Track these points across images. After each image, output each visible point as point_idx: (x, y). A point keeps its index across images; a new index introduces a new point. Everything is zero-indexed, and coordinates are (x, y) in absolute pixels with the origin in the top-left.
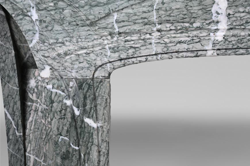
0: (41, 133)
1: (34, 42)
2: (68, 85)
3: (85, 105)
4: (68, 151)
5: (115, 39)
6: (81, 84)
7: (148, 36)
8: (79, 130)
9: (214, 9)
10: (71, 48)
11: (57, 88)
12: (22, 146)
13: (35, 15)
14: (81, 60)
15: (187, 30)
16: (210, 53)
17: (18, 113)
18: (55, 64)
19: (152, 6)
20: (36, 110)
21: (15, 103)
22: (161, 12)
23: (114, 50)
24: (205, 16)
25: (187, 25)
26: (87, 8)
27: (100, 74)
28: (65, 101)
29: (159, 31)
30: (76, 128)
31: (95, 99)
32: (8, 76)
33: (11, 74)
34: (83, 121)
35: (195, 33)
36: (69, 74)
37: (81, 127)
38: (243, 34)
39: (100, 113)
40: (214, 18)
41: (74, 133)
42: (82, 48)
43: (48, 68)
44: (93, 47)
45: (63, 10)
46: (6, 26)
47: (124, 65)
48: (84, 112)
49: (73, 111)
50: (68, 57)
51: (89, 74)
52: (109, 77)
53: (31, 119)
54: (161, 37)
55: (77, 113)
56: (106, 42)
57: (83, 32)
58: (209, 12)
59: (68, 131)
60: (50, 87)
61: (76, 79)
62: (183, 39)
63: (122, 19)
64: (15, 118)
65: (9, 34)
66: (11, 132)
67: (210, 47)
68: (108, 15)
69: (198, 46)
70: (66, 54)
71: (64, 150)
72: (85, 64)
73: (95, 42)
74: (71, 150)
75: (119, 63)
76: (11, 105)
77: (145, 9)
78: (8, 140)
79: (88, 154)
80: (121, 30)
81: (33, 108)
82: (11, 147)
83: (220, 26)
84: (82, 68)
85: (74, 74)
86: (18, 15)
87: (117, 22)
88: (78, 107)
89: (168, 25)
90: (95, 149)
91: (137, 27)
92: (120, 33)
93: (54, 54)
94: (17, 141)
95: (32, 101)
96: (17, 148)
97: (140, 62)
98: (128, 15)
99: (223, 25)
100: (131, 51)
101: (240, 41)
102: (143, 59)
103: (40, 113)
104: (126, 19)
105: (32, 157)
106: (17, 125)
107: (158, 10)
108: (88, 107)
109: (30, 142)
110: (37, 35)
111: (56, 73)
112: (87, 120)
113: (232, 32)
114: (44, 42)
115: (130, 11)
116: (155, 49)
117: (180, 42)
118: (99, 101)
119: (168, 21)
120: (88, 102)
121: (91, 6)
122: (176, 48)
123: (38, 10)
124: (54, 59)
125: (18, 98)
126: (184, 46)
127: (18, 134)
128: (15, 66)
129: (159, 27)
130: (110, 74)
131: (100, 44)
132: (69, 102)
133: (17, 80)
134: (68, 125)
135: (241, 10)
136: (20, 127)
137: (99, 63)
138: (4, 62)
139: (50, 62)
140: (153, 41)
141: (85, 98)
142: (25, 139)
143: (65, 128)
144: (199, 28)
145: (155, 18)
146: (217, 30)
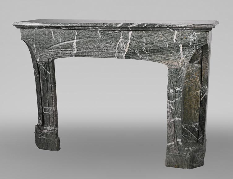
1: (35, 52)
2: (43, 63)
3: (47, 68)
6: (46, 63)
7: (59, 52)
9: (73, 46)
10: (43, 54)
11: (41, 64)
15: (68, 51)
17: (37, 69)
22: (62, 46)
23: (52, 55)
24: (71, 47)
25: (68, 49)
26: (45, 45)
35: (70, 51)
36: (43, 60)
38: (80, 52)
39: (51, 70)
40: (73, 48)
41: (45, 75)
42: (45, 54)
43: (38, 59)
48: (47, 70)
51: (47, 61)
55: (45, 70)
57: (45, 50)
58: (72, 46)
60: (39, 63)
64: (37, 71)
67: (73, 55)
68: (50, 46)
69: (70, 55)
70: (42, 56)
71: (43, 79)
72: (46, 58)
74: (45, 79)
76: (35, 67)
78: (35, 77)
79: (48, 80)
80: (53, 50)
82: (36, 79)
83: (75, 50)
84: (45, 59)
86: (31, 46)
88: (45, 68)
90: (50, 79)
93: (39, 55)
94: (38, 77)
96: (38, 79)
97: (58, 58)
99: (76, 50)
100: (56, 55)
101: (80, 54)
102: (59, 57)
104: (54, 47)
106: (37, 73)
108: (47, 69)
111: (40, 60)
112: (47, 72)
113: (78, 51)
114: (37, 52)
116: (61, 55)
117: (66, 53)
118: (50, 67)
119: (63, 48)
122: (66, 55)
123: (35, 45)
124: (39, 57)
126: (67, 55)
127: (37, 75)
129: (62, 50)
131: (49, 53)
132: (43, 67)
134: (44, 73)
135: (79, 46)
137: (49, 58)
140: (61, 53)
141: (47, 66)
144: (70, 50)
145: (60, 48)
146: (74, 51)
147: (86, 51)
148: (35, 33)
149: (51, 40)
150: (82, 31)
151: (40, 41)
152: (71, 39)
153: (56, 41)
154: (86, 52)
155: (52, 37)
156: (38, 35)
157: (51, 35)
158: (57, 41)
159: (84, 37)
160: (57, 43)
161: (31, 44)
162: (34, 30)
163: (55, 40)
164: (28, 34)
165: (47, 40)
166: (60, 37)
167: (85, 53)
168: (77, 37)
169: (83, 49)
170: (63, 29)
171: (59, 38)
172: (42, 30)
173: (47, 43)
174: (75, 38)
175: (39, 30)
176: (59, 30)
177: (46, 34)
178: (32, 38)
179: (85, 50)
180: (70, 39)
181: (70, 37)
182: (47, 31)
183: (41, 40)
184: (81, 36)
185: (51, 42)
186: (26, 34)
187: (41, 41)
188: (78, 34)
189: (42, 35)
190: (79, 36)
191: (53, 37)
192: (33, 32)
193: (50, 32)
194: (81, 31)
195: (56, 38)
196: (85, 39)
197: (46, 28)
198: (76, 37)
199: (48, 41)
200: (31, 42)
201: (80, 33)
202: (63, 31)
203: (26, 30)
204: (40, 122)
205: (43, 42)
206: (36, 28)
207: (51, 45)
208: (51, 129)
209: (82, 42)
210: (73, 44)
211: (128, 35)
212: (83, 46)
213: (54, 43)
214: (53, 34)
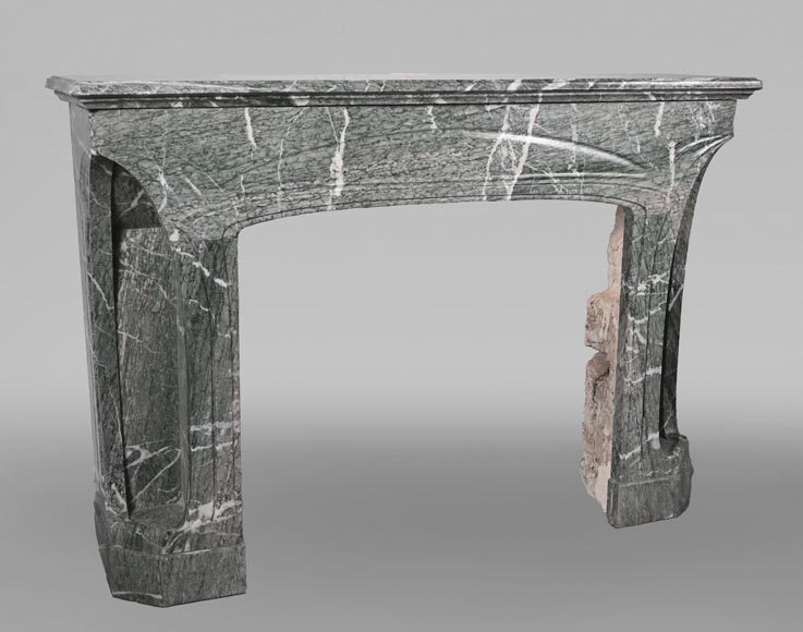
0: (136, 305)
1: (163, 206)
2: (198, 247)
3: (215, 266)
4: (198, 315)
5: (242, 199)
6: (210, 245)
7: (273, 195)
8: (209, 292)
9: (332, 168)
10: (199, 210)
11: (186, 251)
12: (113, 323)
13: (163, 180)
14: (211, 221)
15: (308, 188)
16: (329, 208)
17: (110, 283)
18: (185, 228)
19: (276, 167)
20: (129, 278)
21: (107, 271)
22: (285, 172)
23: (242, 210)
24: (324, 174)
25: (308, 183)
26: (215, 171)
27: (229, 234)
28: (194, 263)
29: (283, 189)
30: (206, 290)
31: (224, 259)
32: (101, 240)
33: (105, 238)
34: (213, 282)
35: (316, 190)
36: (199, 237)
37: (211, 288)
38: (358, 189)
39: (230, 273)
40: (332, 176)
41: (203, 295)
42: (211, 210)
43: (176, 231)
44: (222, 208)
45: (191, 173)
46: (110, 185)
47: (252, 224)
48: (215, 273)
49: (202, 272)
50: (197, 220)
51: (218, 235)
52: (237, 237)
53: (122, 289)
54: (285, 196)
55: (207, 274)
56: (234, 203)
57: (211, 194)
58: (327, 171)
59: (197, 294)
61: (206, 241)
62: (305, 197)
63: (248, 180)
64: (106, 289)
65: (109, 194)
66: (100, 307)
67: (330, 202)
68: (236, 176)
69: (319, 202)
70: (195, 217)
71: (194, 313)
72: (215, 226)
73: (223, 203)
74: (201, 313)
75: (246, 223)
76: (102, 274)
77: (270, 170)
79: (219, 314)
80: (248, 191)
81: (125, 275)
82: (101, 324)
83: (338, 183)
84: (212, 230)
85: (204, 236)
86: (146, 180)
87: (244, 183)
88: (208, 268)
89: (291, 184)
90: (226, 309)
91: (262, 187)
92: (247, 194)
93: (183, 217)
94: (108, 316)
95: (124, 268)
96: (107, 324)
97: (267, 220)
98: (254, 176)
99: (340, 182)
100: (258, 210)
101: (356, 196)
102: (269, 217)
103: (133, 282)
104: (252, 180)
105: (125, 335)
106: (108, 298)
107: (281, 171)
108: (218, 268)
109: (122, 317)
110: (165, 200)
111: (185, 236)
112: (218, 281)
113: (348, 188)
114: (172, 206)
115: (256, 172)
116: (281, 207)
117: (303, 200)
118: (228, 261)
119: (291, 181)
120: (218, 263)
121: (219, 169)
122: (300, 205)
123: (166, 175)
124: (184, 222)
125: (110, 265)
126: (308, 203)
127: (108, 308)
128: (110, 229)
129: (283, 186)
130: (238, 233)
131: (229, 205)
132: (198, 264)
133: (111, 244)
134: (197, 287)
135: (355, 167)
136: (112, 300)
137: (228, 224)
138: (98, 224)
139: (178, 225)
140: (278, 200)
141: (215, 259)
142: (116, 313)
143: (195, 291)
144: (318, 186)
145: (279, 178)
146: (335, 186)
147: (379, 184)
148: (170, 126)
149: (240, 150)
150: (370, 109)
151: (190, 159)
152: (326, 143)
153: (262, 154)
154: (380, 187)
155: (246, 137)
156: (182, 134)
157: (243, 131)
158: (267, 154)
159: (376, 133)
160: (267, 160)
161: (148, 171)
162: (167, 115)
163: (258, 151)
164: (134, 133)
165: (222, 150)
166: (279, 135)
167: (377, 191)
168: (349, 134)
169: (371, 176)
170: (299, 103)
171: (275, 142)
172: (204, 111)
173: (222, 162)
174: (339, 137)
175: (189, 111)
176: (277, 110)
177: (221, 127)
178: (152, 146)
179: (376, 181)
180: (321, 144)
181: (323, 136)
182: (222, 115)
183: (197, 154)
184: (364, 130)
185: (240, 159)
186: (126, 132)
187: (196, 159)
188: (355, 121)
189: (201, 133)
190: (356, 131)
191: (251, 138)
192: (157, 120)
193: (237, 119)
194: (365, 111)
195: (261, 142)
196: (379, 142)
197: (225, 101)
198: (343, 134)
199: (228, 154)
200: (145, 164)
201: (362, 116)
202: (292, 113)
203: (126, 114)
204: (117, 500)
205: (206, 163)
206: (180, 105)
207: (239, 169)
208: (218, 512)
209: (368, 150)
210: (334, 159)
211: (526, 119)
212: (370, 166)
213: (255, 162)
214: (249, 128)
